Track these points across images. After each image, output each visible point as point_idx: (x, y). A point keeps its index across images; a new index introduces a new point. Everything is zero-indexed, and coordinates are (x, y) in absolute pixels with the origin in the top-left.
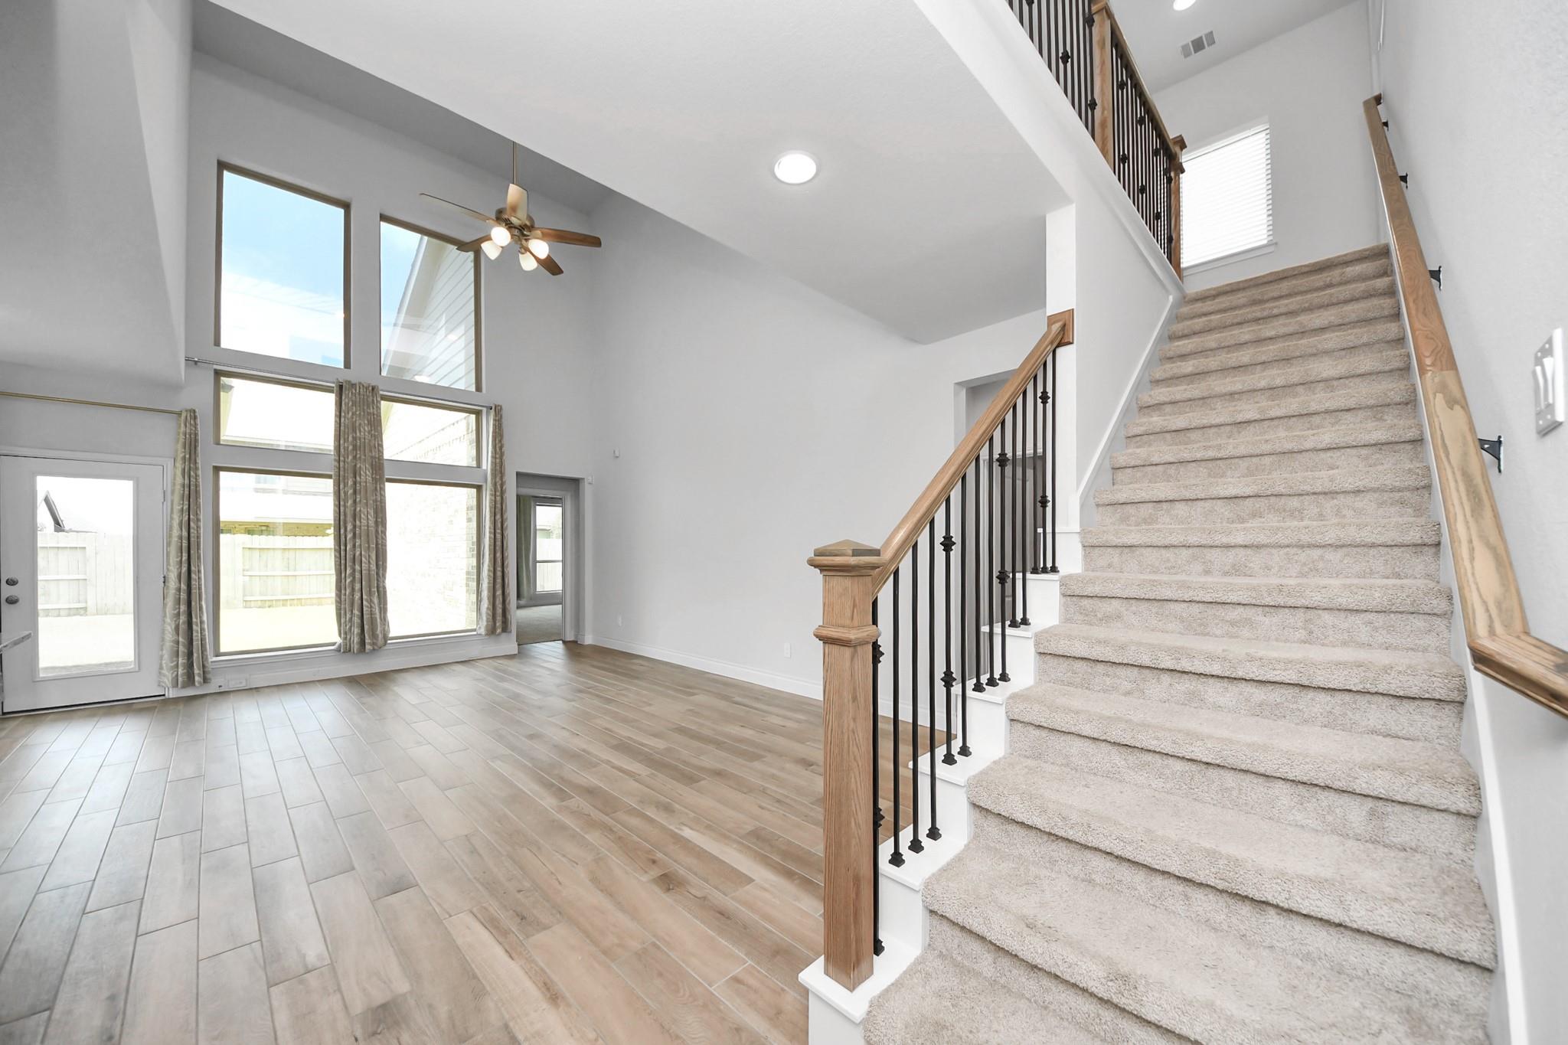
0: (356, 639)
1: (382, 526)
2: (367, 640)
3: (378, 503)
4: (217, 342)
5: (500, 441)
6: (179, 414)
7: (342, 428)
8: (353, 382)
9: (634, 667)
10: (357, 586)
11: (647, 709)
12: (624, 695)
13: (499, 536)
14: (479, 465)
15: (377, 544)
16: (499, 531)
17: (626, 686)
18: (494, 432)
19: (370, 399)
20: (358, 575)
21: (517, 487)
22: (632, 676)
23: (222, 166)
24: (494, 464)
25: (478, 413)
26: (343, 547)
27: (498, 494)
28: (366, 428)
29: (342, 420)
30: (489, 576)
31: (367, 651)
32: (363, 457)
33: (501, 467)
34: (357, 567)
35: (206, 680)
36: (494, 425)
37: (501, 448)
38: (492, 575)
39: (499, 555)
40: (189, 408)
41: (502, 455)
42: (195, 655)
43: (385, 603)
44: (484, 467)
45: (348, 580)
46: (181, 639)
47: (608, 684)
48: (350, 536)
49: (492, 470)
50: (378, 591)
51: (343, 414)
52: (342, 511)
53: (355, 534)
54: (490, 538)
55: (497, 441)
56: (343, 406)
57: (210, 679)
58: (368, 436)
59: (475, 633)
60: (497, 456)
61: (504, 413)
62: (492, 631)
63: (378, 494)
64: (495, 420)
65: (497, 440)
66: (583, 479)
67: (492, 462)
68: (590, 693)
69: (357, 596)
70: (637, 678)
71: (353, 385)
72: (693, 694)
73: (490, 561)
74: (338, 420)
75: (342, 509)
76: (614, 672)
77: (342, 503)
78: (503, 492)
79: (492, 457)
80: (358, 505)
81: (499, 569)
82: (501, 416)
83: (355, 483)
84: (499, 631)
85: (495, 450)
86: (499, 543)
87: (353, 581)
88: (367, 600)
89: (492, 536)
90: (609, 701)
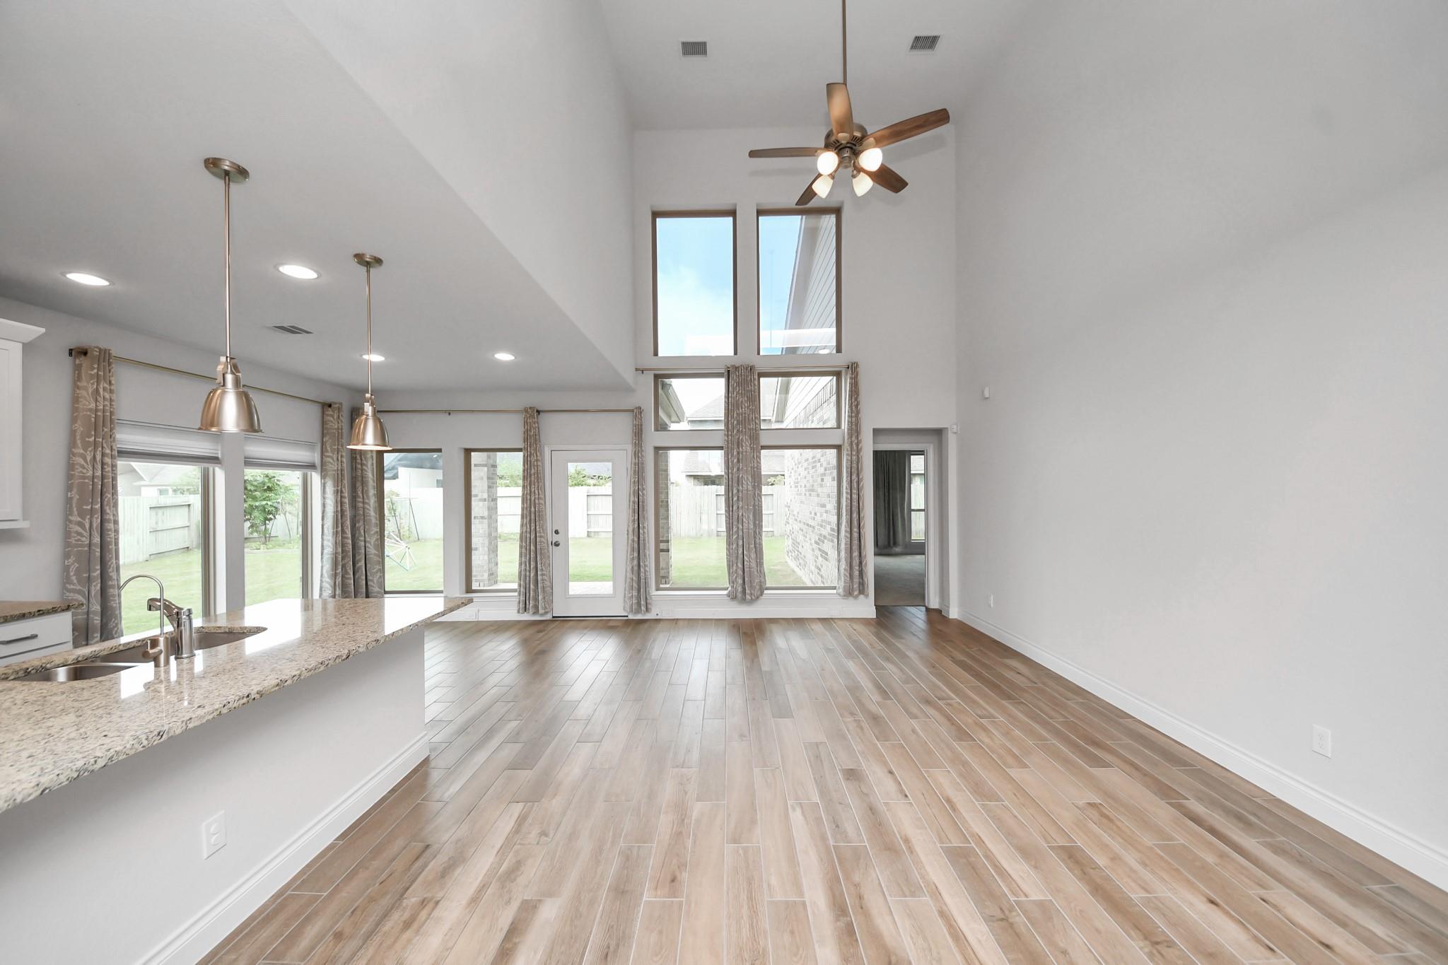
0: (740, 589)
1: (759, 489)
2: (748, 591)
3: (755, 469)
4: (656, 354)
5: (856, 399)
6: (633, 411)
7: (730, 407)
8: (737, 365)
9: (1009, 675)
10: (741, 543)
11: (1015, 773)
12: (985, 729)
13: (855, 496)
14: (839, 426)
15: (754, 506)
16: (855, 491)
17: (991, 710)
18: (851, 391)
19: (749, 379)
20: (741, 534)
21: (874, 443)
22: (1002, 690)
23: (656, 215)
24: (850, 423)
25: (838, 374)
26: (731, 509)
27: (854, 453)
28: (746, 405)
29: (730, 399)
30: (846, 536)
31: (747, 600)
32: (744, 430)
33: (857, 426)
34: (740, 527)
35: (647, 610)
36: (851, 384)
37: (857, 406)
38: (849, 536)
39: (855, 515)
40: (637, 406)
41: (858, 412)
42: (642, 590)
43: (761, 558)
44: (843, 427)
45: (734, 537)
46: (634, 578)
47: (964, 697)
48: (735, 499)
49: (848, 429)
50: (755, 547)
51: (730, 395)
52: (730, 477)
53: (738, 497)
54: (846, 498)
55: (853, 400)
56: (730, 388)
57: (650, 609)
58: (748, 411)
59: (835, 591)
60: (853, 415)
61: (861, 370)
62: (849, 593)
63: (755, 461)
64: (851, 378)
65: (853, 398)
66: (947, 428)
67: (848, 422)
68: (940, 710)
69: (740, 551)
70: (1009, 697)
71: (736, 368)
72: (1104, 765)
73: (847, 522)
74: (727, 400)
75: (730, 476)
76: (978, 676)
77: (730, 471)
78: (859, 451)
79: (849, 416)
80: (741, 472)
81: (855, 530)
82: (857, 373)
83: (738, 453)
84: (856, 593)
85: (852, 409)
86: (855, 504)
87: (738, 538)
88: (747, 556)
89: (849, 497)
90: (962, 735)
